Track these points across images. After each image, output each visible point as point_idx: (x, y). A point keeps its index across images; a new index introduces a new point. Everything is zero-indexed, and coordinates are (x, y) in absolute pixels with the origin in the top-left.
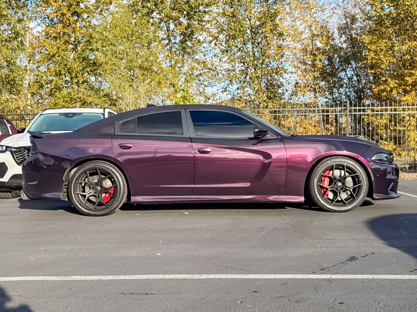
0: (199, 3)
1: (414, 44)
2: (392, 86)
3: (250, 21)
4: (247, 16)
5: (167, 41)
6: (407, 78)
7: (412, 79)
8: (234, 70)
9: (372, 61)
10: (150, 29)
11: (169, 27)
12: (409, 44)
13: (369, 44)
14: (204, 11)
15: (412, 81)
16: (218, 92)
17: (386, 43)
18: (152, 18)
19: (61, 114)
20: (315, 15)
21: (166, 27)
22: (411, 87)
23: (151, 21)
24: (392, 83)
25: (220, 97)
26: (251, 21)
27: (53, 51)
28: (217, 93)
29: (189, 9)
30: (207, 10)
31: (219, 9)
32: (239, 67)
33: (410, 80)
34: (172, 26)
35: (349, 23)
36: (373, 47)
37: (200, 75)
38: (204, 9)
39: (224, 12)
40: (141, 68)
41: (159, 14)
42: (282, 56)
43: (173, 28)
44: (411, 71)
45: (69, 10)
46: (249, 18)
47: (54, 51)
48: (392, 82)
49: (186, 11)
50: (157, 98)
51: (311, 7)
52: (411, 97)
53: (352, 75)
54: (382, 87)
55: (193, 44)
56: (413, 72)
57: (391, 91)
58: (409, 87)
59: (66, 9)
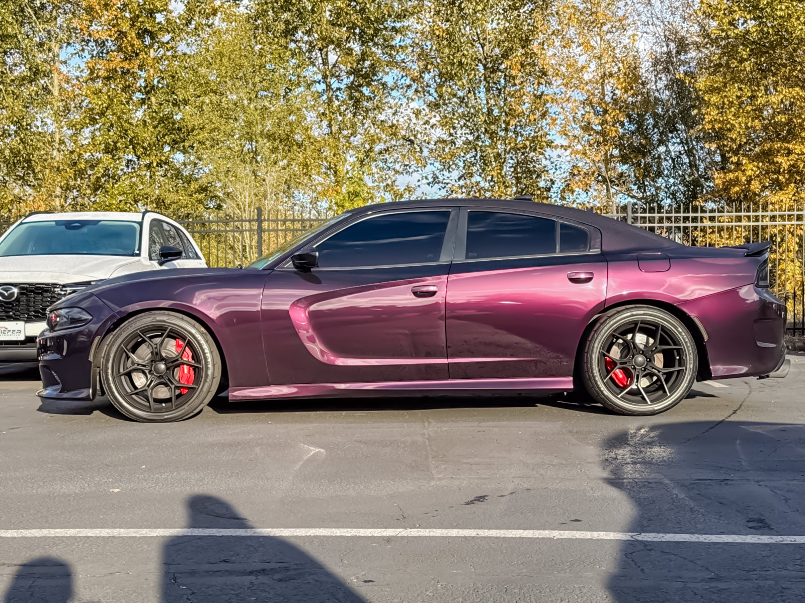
0: (382, 12)
1: (794, 93)
2: (749, 173)
3: (483, 48)
4: (479, 38)
5: (323, 86)
6: (779, 159)
7: (788, 160)
8: (452, 142)
9: (713, 126)
10: (288, 62)
11: (327, 59)
12: (784, 93)
13: (706, 92)
14: (393, 28)
15: (788, 163)
16: (419, 183)
17: (740, 89)
18: (296, 41)
19: (58, 223)
20: (609, 36)
21: (320, 58)
22: (787, 176)
23: (292, 46)
24: (751, 169)
25: (423, 193)
26: (485, 48)
27: (100, 103)
28: (419, 186)
29: (364, 23)
30: (398, 25)
31: (422, 24)
32: (463, 135)
33: (784, 162)
34: (332, 58)
35: (674, 52)
36: (714, 99)
37: (386, 150)
38: (392, 25)
39: (433, 31)
40: (270, 137)
41: (309, 33)
42: (543, 115)
43: (334, 62)
44: (786, 145)
45: (133, 25)
46: (482, 41)
47: (102, 104)
48: (751, 166)
49: (359, 27)
50: (301, 195)
51: (601, 21)
52: (786, 196)
53: (680, 152)
54: (731, 176)
55: (373, 92)
56: (790, 146)
57: (749, 182)
58: (784, 176)
59: (128, 24)
